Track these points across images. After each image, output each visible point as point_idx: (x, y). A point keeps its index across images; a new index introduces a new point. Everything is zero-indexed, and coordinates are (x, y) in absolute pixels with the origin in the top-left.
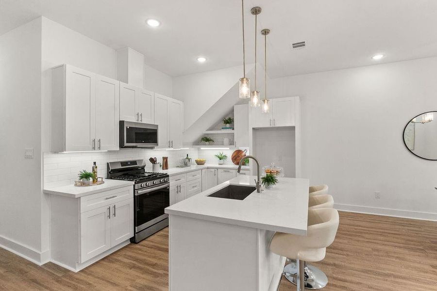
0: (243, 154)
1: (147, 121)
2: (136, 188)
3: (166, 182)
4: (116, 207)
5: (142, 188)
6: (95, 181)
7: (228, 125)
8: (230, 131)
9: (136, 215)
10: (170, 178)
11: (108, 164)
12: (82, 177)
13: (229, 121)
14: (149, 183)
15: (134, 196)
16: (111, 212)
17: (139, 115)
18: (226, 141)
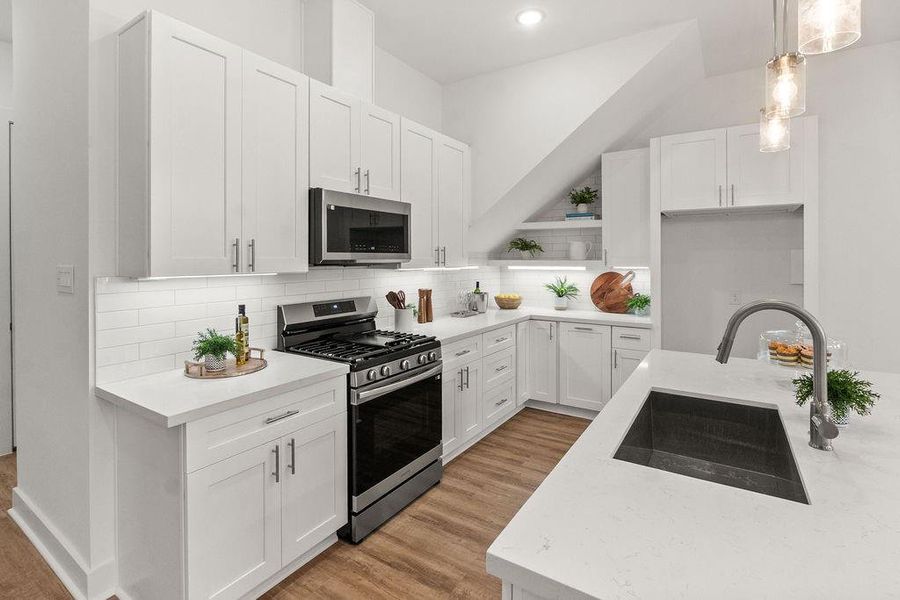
0: (624, 283)
1: (383, 191)
2: (355, 383)
3: (434, 361)
4: (296, 445)
5: (371, 383)
6: (243, 358)
7: (583, 208)
8: (589, 223)
9: (355, 462)
10: (443, 349)
11: (279, 308)
12: (203, 351)
13: (585, 197)
14: (391, 367)
15: (350, 407)
16: (283, 461)
17: (362, 175)
18: (577, 248)
